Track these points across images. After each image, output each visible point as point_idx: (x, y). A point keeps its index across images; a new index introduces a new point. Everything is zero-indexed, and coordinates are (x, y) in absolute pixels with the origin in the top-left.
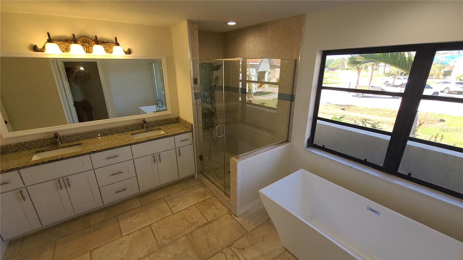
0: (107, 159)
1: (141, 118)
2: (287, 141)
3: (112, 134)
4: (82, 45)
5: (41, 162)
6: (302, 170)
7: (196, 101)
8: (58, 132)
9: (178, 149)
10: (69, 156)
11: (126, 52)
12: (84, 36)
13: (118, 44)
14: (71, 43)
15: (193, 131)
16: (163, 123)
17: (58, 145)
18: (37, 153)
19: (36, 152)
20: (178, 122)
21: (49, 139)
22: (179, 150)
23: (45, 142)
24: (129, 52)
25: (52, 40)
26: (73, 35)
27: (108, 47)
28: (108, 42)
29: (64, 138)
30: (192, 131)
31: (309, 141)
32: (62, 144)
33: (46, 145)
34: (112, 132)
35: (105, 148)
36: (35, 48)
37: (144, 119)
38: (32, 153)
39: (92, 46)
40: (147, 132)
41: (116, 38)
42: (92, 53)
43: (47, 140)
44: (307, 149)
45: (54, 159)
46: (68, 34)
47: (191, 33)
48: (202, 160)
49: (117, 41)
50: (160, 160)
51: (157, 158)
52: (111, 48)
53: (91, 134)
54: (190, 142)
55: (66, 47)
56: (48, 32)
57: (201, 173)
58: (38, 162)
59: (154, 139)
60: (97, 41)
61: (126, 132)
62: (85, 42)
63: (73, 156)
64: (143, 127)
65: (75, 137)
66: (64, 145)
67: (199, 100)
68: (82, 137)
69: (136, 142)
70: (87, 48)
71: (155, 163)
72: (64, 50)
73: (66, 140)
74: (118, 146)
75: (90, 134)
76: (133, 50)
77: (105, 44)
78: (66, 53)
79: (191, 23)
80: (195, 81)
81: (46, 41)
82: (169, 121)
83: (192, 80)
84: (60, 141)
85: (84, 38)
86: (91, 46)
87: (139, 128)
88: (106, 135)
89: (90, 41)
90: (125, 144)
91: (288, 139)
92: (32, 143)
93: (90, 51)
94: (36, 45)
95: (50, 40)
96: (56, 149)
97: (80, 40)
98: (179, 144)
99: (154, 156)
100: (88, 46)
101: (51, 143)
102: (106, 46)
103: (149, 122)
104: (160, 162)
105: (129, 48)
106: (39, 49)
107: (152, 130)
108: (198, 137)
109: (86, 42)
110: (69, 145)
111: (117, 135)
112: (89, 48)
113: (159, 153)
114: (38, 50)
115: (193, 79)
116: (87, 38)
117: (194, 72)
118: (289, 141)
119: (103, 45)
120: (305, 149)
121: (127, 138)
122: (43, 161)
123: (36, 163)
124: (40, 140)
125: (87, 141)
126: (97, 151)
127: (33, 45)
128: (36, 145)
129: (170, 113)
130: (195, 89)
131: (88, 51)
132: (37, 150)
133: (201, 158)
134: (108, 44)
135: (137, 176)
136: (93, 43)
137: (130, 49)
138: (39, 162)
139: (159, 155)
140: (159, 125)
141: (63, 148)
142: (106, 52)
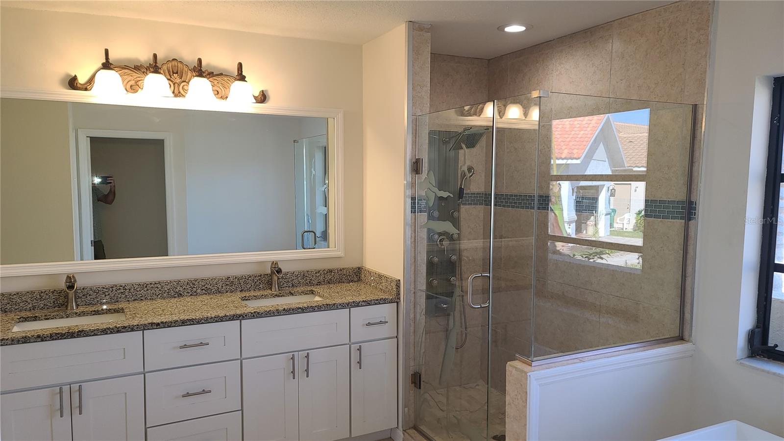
0: (181, 347)
1: (269, 260)
2: (680, 338)
3: (194, 294)
4: (168, 79)
5: (36, 334)
6: (735, 423)
7: (414, 216)
8: (75, 275)
9: (357, 346)
10: (98, 327)
11: (256, 97)
12: (174, 60)
13: (242, 78)
14: (145, 73)
15: (399, 298)
16: (321, 278)
17: (69, 308)
18: (22, 321)
19: (20, 318)
20: (359, 280)
21: (53, 292)
22: (359, 349)
23: (42, 298)
24: (263, 98)
25: (111, 64)
26: (155, 56)
27: (220, 85)
28: (222, 74)
29: (85, 292)
30: (396, 301)
31: (751, 336)
32: (77, 308)
33: (42, 305)
34: (195, 289)
35: (182, 318)
36: (72, 83)
37: (276, 263)
38: (13, 320)
39: (188, 83)
40: (279, 296)
41: (240, 65)
42: (184, 96)
43: (47, 294)
44: (747, 363)
45: (64, 332)
46: (143, 56)
47: (414, 51)
48: (420, 388)
49: (242, 72)
50: (307, 371)
51: (300, 365)
52: (227, 87)
53: (148, 290)
54: (388, 330)
55: (132, 83)
56: (107, 48)
57: (415, 428)
58: (28, 334)
59: (300, 310)
60: (199, 71)
61: (227, 292)
62: (173, 73)
63: (105, 329)
64: (271, 285)
65: (110, 292)
66: (81, 309)
67: (423, 217)
68: (123, 296)
69: (255, 312)
70: (176, 85)
71: (294, 378)
72: (128, 87)
73: (89, 298)
74: (212, 318)
75: (145, 289)
76: (271, 94)
77: (214, 78)
78: (131, 95)
79: (416, 28)
80: (416, 167)
81: (100, 65)
82: (337, 276)
83: (408, 162)
84: (76, 299)
85: (174, 63)
86: (185, 82)
87: (261, 286)
88: (180, 295)
89: (184, 72)
90: (227, 314)
91: (683, 332)
92: (15, 296)
93: (179, 93)
94: (76, 76)
95: (107, 65)
96: (63, 318)
97: (165, 67)
98: (360, 333)
99: (293, 358)
100: (178, 81)
101: (54, 302)
102: (216, 82)
103: (286, 274)
104: (307, 376)
105: (264, 89)
106: (80, 84)
107: (292, 294)
108: (412, 316)
109: (177, 73)
110: (94, 311)
111: (205, 297)
112: (179, 85)
113: (307, 352)
114: (78, 85)
115: (411, 160)
116: (179, 64)
117: (414, 146)
118: (686, 336)
119: (210, 79)
120: (742, 361)
121: (231, 303)
122: (38, 334)
123: (24, 335)
124: (32, 292)
125: (136, 304)
126: (162, 323)
127: (68, 75)
128: (21, 304)
129: (340, 253)
130: (413, 185)
131: (176, 92)
132: (24, 314)
133: (416, 380)
134: (219, 79)
135: (242, 410)
136: (189, 74)
137: (266, 91)
138: (32, 334)
139: (307, 356)
140: (310, 283)
141: (79, 315)
142: (215, 95)
